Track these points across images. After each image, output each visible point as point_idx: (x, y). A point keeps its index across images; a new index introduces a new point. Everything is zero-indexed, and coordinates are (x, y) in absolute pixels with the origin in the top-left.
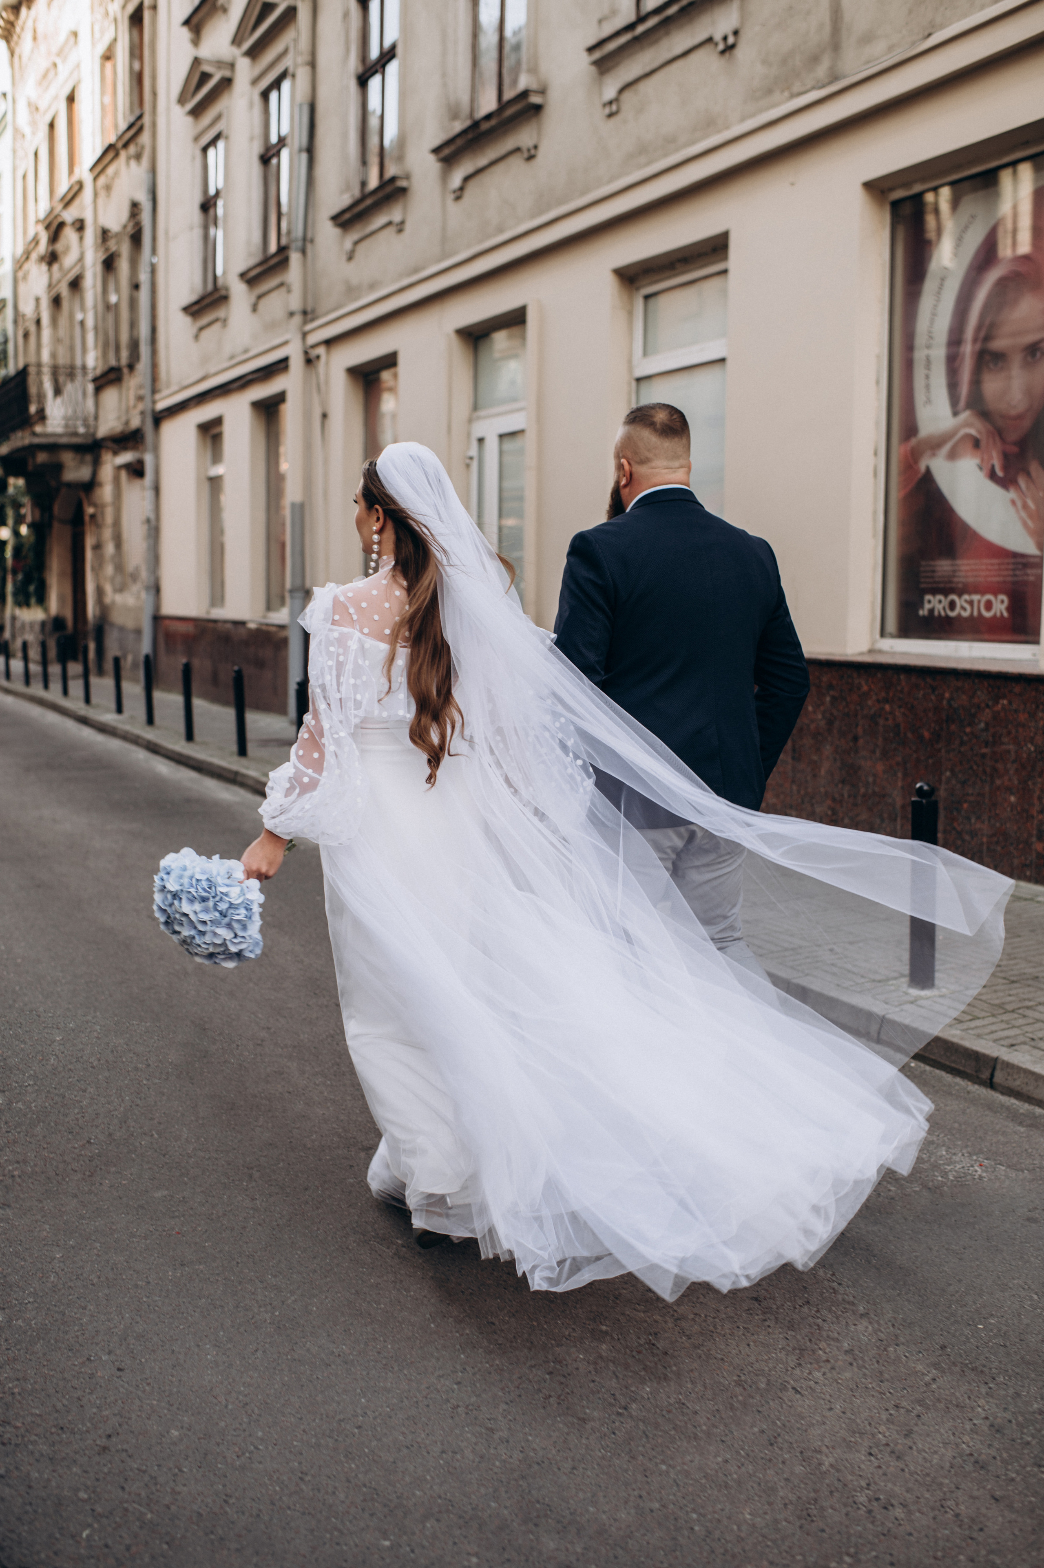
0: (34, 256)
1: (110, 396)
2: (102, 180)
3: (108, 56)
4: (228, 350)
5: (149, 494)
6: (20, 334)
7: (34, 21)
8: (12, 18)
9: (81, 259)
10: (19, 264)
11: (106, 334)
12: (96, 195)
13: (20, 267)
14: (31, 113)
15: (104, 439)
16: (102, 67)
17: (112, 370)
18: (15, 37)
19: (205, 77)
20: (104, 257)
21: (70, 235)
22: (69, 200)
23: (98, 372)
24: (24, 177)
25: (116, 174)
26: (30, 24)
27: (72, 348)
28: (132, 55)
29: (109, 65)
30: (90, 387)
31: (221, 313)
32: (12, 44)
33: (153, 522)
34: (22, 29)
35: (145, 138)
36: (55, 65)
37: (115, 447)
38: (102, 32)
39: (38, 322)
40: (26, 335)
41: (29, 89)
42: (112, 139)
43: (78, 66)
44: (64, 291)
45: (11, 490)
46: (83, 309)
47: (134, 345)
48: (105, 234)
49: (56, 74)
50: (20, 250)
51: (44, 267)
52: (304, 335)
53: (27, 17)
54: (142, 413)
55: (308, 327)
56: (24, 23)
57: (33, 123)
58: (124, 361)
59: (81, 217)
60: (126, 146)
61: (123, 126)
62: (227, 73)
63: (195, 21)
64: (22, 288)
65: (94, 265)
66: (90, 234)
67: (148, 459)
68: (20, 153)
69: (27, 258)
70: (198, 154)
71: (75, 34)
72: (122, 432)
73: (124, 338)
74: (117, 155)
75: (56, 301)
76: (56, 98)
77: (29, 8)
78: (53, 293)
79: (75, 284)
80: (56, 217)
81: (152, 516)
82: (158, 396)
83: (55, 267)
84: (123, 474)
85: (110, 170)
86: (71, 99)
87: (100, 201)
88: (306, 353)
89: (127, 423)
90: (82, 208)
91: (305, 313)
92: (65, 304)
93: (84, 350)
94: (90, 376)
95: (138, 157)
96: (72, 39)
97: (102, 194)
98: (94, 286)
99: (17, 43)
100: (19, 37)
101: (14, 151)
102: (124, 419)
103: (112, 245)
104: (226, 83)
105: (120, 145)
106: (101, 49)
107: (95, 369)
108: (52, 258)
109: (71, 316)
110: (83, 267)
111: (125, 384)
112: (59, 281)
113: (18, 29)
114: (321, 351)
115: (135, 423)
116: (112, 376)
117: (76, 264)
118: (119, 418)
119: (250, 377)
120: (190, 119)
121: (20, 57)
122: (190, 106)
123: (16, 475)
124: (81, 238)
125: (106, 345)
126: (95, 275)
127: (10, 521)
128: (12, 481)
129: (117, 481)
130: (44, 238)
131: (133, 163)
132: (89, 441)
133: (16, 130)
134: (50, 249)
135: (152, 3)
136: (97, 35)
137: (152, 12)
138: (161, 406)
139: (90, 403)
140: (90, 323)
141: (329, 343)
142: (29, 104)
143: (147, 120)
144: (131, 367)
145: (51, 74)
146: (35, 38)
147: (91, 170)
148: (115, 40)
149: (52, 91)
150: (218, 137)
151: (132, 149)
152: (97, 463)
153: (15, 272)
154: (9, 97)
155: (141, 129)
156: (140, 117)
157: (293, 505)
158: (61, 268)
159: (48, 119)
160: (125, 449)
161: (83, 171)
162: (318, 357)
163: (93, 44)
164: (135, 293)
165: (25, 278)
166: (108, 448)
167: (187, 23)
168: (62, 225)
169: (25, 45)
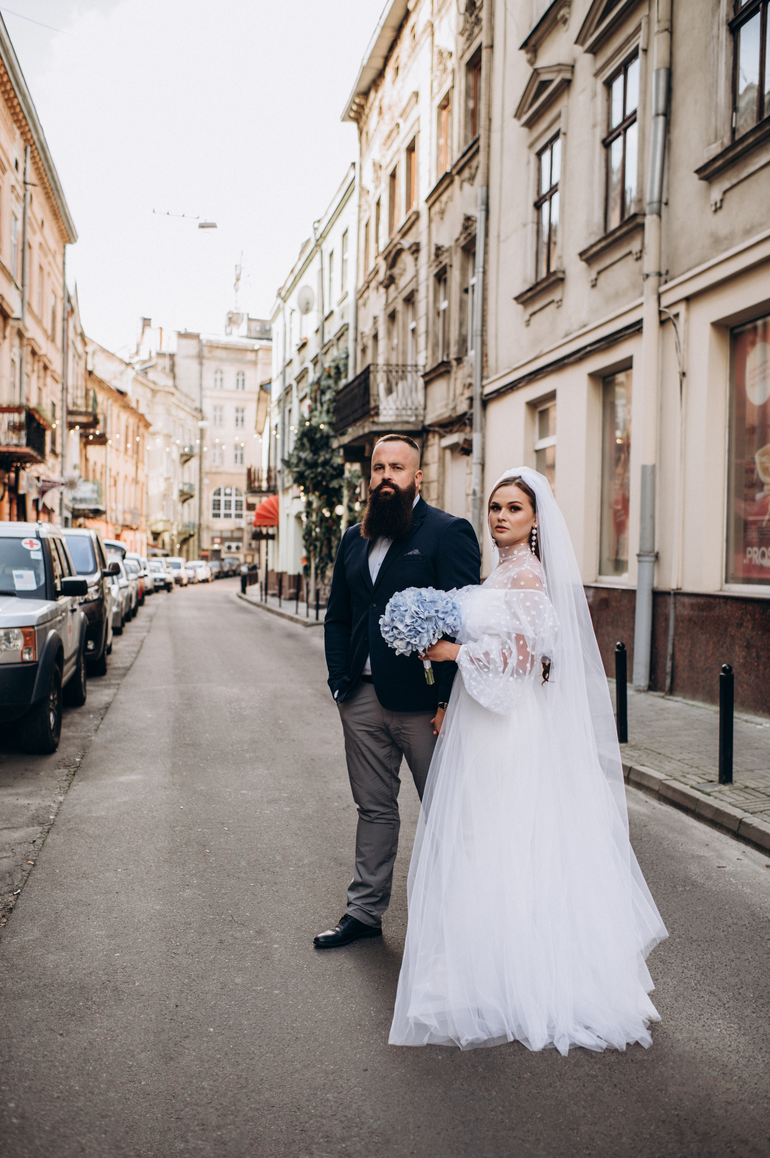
0: (373, 284)
1: (439, 387)
2: (437, 207)
3: (445, 105)
4: (563, 327)
5: (476, 469)
6: (359, 348)
7: (381, 100)
8: (363, 102)
9: (416, 276)
10: (361, 294)
11: (436, 336)
12: (430, 220)
13: (361, 296)
14: (375, 171)
15: (430, 425)
16: (439, 115)
17: (443, 363)
18: (364, 118)
19: (545, 85)
20: (436, 271)
21: (407, 258)
22: (405, 233)
23: (428, 369)
24: (367, 225)
25: (451, 198)
26: (377, 104)
27: (404, 353)
28: (467, 95)
29: (444, 113)
30: (421, 382)
31: (556, 295)
32: (361, 124)
33: (478, 495)
34: (370, 109)
35: (481, 157)
36: (398, 125)
37: (441, 431)
38: (441, 85)
39: (375, 337)
40: (364, 350)
41: (375, 153)
42: (448, 169)
43: (418, 119)
44: (399, 306)
45: (347, 474)
46: (415, 318)
47: (463, 341)
48: (439, 251)
49: (398, 133)
50: (361, 283)
51: (382, 290)
52: (659, 296)
53: (375, 98)
54: (471, 399)
55: (663, 288)
56: (372, 104)
57: (377, 179)
58: (453, 356)
59: (417, 241)
60: (459, 173)
61: (457, 156)
62: (567, 76)
63: (532, 42)
64: (362, 312)
65: (427, 279)
66: (424, 255)
67: (476, 438)
68: (365, 207)
69: (368, 287)
70: (533, 158)
71: (416, 94)
72: (450, 416)
73: (454, 336)
74: (452, 182)
75: (392, 317)
76: (398, 151)
77: (376, 91)
78: (390, 310)
79: (410, 300)
80: (395, 245)
81: (478, 489)
82: (485, 382)
83: (392, 288)
84: (448, 453)
85: (444, 198)
86: (411, 149)
87: (434, 225)
88: (660, 312)
89: (454, 409)
90: (419, 234)
91: (660, 274)
92: (400, 317)
93: (417, 352)
94: (421, 373)
95: (472, 178)
96: (414, 100)
97: (436, 218)
98: (427, 297)
99: (365, 123)
100: (367, 117)
101: (360, 206)
102: (451, 406)
103: (445, 259)
104: (566, 84)
105: (454, 172)
106: (438, 99)
107: (424, 366)
108: (390, 281)
109: (405, 326)
110: (417, 284)
111: (453, 375)
112: (395, 298)
113: (367, 110)
114: (681, 309)
115: (463, 407)
116: (442, 369)
117: (411, 281)
118: (447, 405)
119: (589, 349)
120: (525, 130)
121: (367, 134)
122: (525, 118)
123: (352, 461)
124: (416, 259)
125: (436, 345)
126: (428, 287)
127: (345, 500)
128: (348, 466)
129: (442, 460)
130: (383, 266)
131: (466, 185)
132: (420, 428)
133: (362, 188)
134: (388, 273)
135: (490, 43)
136: (435, 90)
137: (489, 50)
138: (488, 390)
139: (420, 396)
140: (422, 329)
141: (688, 300)
142: (374, 164)
143: (482, 143)
144: (459, 360)
145: (394, 134)
146: (380, 112)
147: (427, 201)
148: (453, 87)
149: (394, 147)
150: (556, 136)
151: (466, 173)
152: (424, 447)
153: (357, 300)
154: (357, 166)
155: (477, 151)
156: (476, 141)
157: (644, 468)
158: (397, 288)
159: (390, 170)
160: (451, 432)
161: (420, 204)
162: (677, 316)
163: (432, 98)
164: (465, 296)
165: (364, 305)
166: (434, 432)
167: (524, 46)
168: (400, 252)
169: (373, 120)
